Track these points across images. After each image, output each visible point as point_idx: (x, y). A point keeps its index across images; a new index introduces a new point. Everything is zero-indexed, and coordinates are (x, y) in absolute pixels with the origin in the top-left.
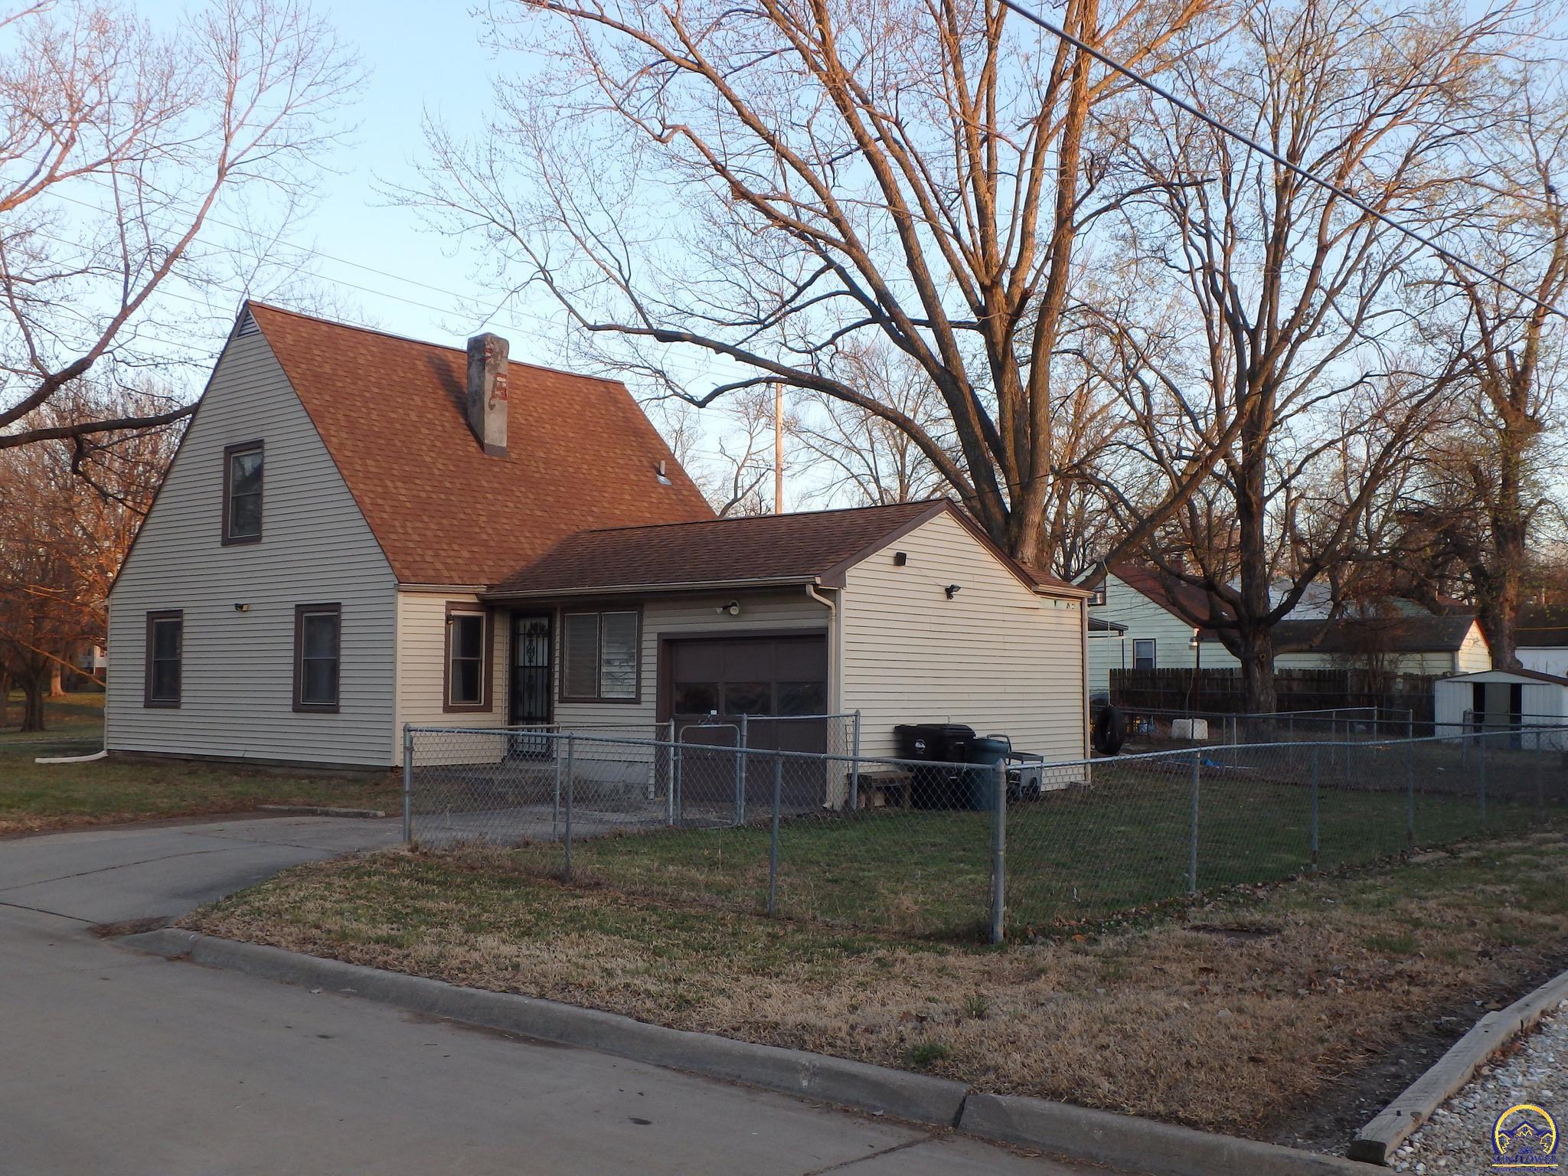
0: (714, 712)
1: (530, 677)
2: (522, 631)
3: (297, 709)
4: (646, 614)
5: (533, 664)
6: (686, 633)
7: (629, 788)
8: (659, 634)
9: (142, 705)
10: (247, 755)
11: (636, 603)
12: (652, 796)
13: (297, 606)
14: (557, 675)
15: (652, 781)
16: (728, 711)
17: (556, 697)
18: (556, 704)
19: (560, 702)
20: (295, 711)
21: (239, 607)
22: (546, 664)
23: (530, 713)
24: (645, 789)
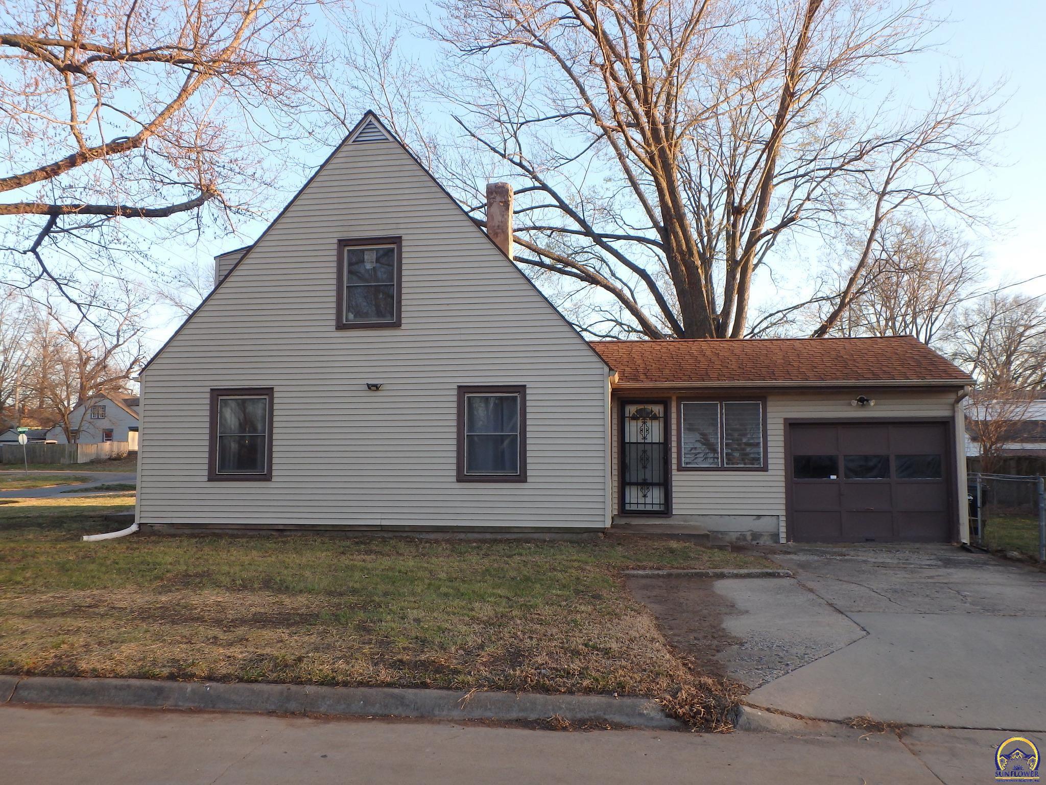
0: (833, 477)
1: (645, 451)
2: (627, 414)
3: (461, 478)
4: (769, 403)
5: (649, 441)
6: (818, 419)
7: (756, 536)
8: (785, 419)
9: (206, 479)
10: (384, 523)
11: (761, 395)
12: (783, 541)
13: (459, 387)
14: (674, 450)
15: (783, 529)
16: (847, 476)
17: (674, 467)
18: (674, 472)
19: (679, 470)
20: (459, 481)
21: (370, 387)
22: (662, 441)
23: (645, 480)
24: (775, 536)
